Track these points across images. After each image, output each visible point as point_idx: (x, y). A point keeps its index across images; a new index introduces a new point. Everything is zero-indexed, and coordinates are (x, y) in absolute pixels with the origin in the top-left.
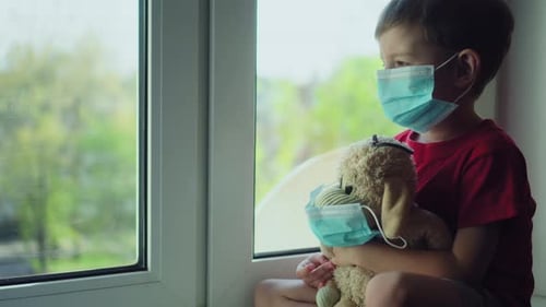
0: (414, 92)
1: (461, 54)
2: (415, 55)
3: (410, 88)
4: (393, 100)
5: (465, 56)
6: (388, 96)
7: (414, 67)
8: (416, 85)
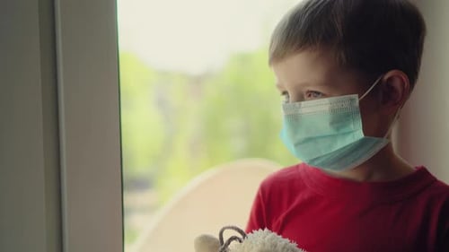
0: (338, 129)
1: (386, 77)
2: (332, 85)
3: (332, 123)
4: (309, 140)
5: (390, 79)
6: (302, 136)
7: (333, 99)
8: (339, 120)
